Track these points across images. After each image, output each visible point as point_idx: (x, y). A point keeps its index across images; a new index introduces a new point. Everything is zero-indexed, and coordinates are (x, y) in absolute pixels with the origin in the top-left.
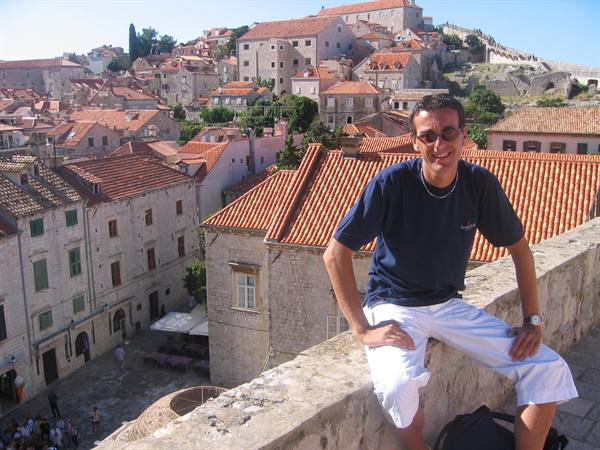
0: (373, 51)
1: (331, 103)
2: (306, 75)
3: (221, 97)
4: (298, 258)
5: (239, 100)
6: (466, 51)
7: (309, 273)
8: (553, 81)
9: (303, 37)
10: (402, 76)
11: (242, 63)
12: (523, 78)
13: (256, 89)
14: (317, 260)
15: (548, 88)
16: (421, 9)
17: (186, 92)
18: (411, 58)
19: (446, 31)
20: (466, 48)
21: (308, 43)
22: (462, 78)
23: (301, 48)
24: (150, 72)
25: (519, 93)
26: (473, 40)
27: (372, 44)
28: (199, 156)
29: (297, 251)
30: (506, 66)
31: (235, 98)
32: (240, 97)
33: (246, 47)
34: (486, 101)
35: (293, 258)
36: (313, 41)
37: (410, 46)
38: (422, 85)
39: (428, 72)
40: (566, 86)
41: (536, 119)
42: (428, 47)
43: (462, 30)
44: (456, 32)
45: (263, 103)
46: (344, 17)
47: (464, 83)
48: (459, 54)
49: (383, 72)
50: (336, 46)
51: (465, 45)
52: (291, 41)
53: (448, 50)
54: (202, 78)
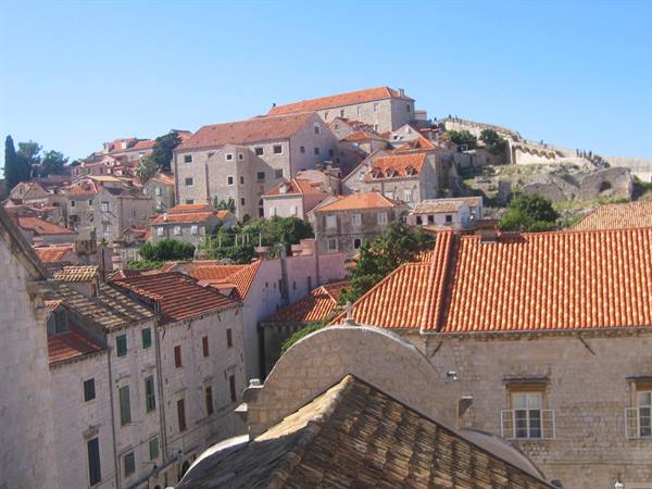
0: (364, 156)
1: (331, 222)
2: (283, 190)
3: (168, 226)
4: (462, 348)
5: (194, 228)
6: (482, 150)
7: (476, 363)
8: (609, 179)
9: (269, 141)
10: (417, 183)
11: (182, 181)
12: (568, 179)
13: (216, 213)
14: (485, 348)
15: (602, 190)
16: (413, 101)
17: (108, 223)
18: (426, 160)
19: (449, 126)
20: (482, 147)
21: (278, 150)
22: (487, 185)
23: (268, 156)
24: (45, 200)
25: (566, 199)
26: (490, 135)
27: (361, 146)
28: (225, 280)
29: (461, 340)
30: (541, 166)
31: (188, 226)
32: (194, 224)
33: (188, 159)
34: (535, 208)
35: (456, 348)
36: (285, 146)
37: (418, 146)
38: (441, 195)
39: (446, 179)
40: (626, 185)
41: (619, 217)
42: (442, 146)
43: (473, 125)
44: (465, 128)
45: (230, 231)
46: (321, 114)
47: (491, 190)
48: (475, 155)
49: (391, 180)
50: (313, 152)
51: (480, 143)
52: (252, 148)
53: (459, 150)
54: (129, 204)
